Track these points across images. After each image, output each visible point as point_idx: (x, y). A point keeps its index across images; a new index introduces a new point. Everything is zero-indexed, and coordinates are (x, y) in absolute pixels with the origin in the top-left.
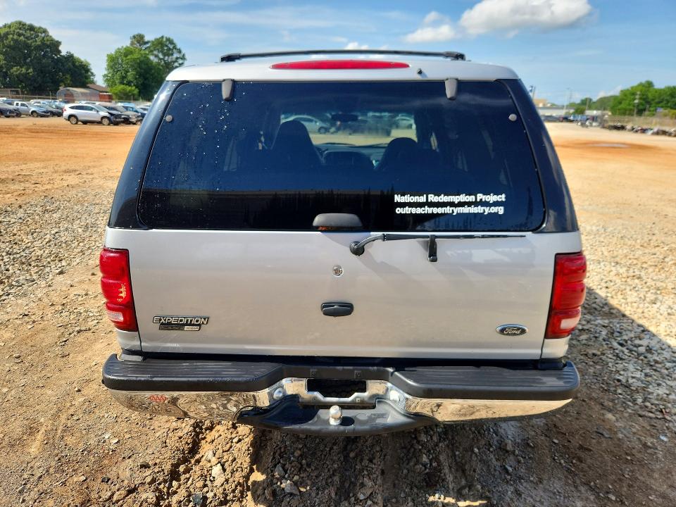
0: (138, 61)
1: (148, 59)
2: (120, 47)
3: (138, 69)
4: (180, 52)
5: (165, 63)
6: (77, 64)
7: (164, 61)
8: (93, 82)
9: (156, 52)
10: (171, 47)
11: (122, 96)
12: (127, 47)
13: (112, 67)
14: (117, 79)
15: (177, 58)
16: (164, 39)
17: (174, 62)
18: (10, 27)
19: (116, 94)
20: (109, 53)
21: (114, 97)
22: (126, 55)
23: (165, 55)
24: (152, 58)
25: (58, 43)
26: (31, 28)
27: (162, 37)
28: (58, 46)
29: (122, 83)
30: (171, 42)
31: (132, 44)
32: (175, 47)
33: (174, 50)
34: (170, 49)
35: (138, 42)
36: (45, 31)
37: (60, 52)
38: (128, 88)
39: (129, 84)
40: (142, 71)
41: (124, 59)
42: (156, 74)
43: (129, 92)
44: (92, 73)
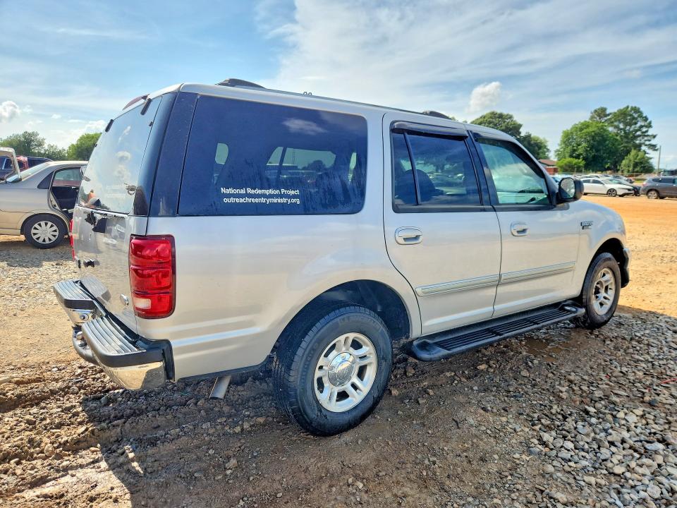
0: (593, 134)
1: (605, 130)
2: (577, 123)
3: (592, 142)
4: (646, 119)
5: (625, 133)
6: (532, 142)
7: (625, 131)
8: (547, 158)
9: (616, 124)
10: (636, 116)
11: (567, 168)
12: (585, 121)
13: (564, 142)
14: (567, 152)
15: (642, 127)
16: (629, 109)
17: (637, 131)
18: (484, 117)
19: (561, 167)
20: (565, 130)
21: (559, 169)
22: (581, 129)
23: (626, 124)
24: (610, 129)
25: (520, 126)
26: (501, 116)
27: (628, 107)
28: (519, 128)
29: (571, 156)
30: (637, 110)
31: (592, 118)
32: (641, 116)
33: (639, 119)
34: (634, 118)
35: (599, 115)
36: (511, 117)
37: (520, 133)
38: (575, 161)
39: (578, 157)
40: (595, 143)
41: (579, 133)
42: (610, 145)
43: (575, 164)
44: (548, 150)
